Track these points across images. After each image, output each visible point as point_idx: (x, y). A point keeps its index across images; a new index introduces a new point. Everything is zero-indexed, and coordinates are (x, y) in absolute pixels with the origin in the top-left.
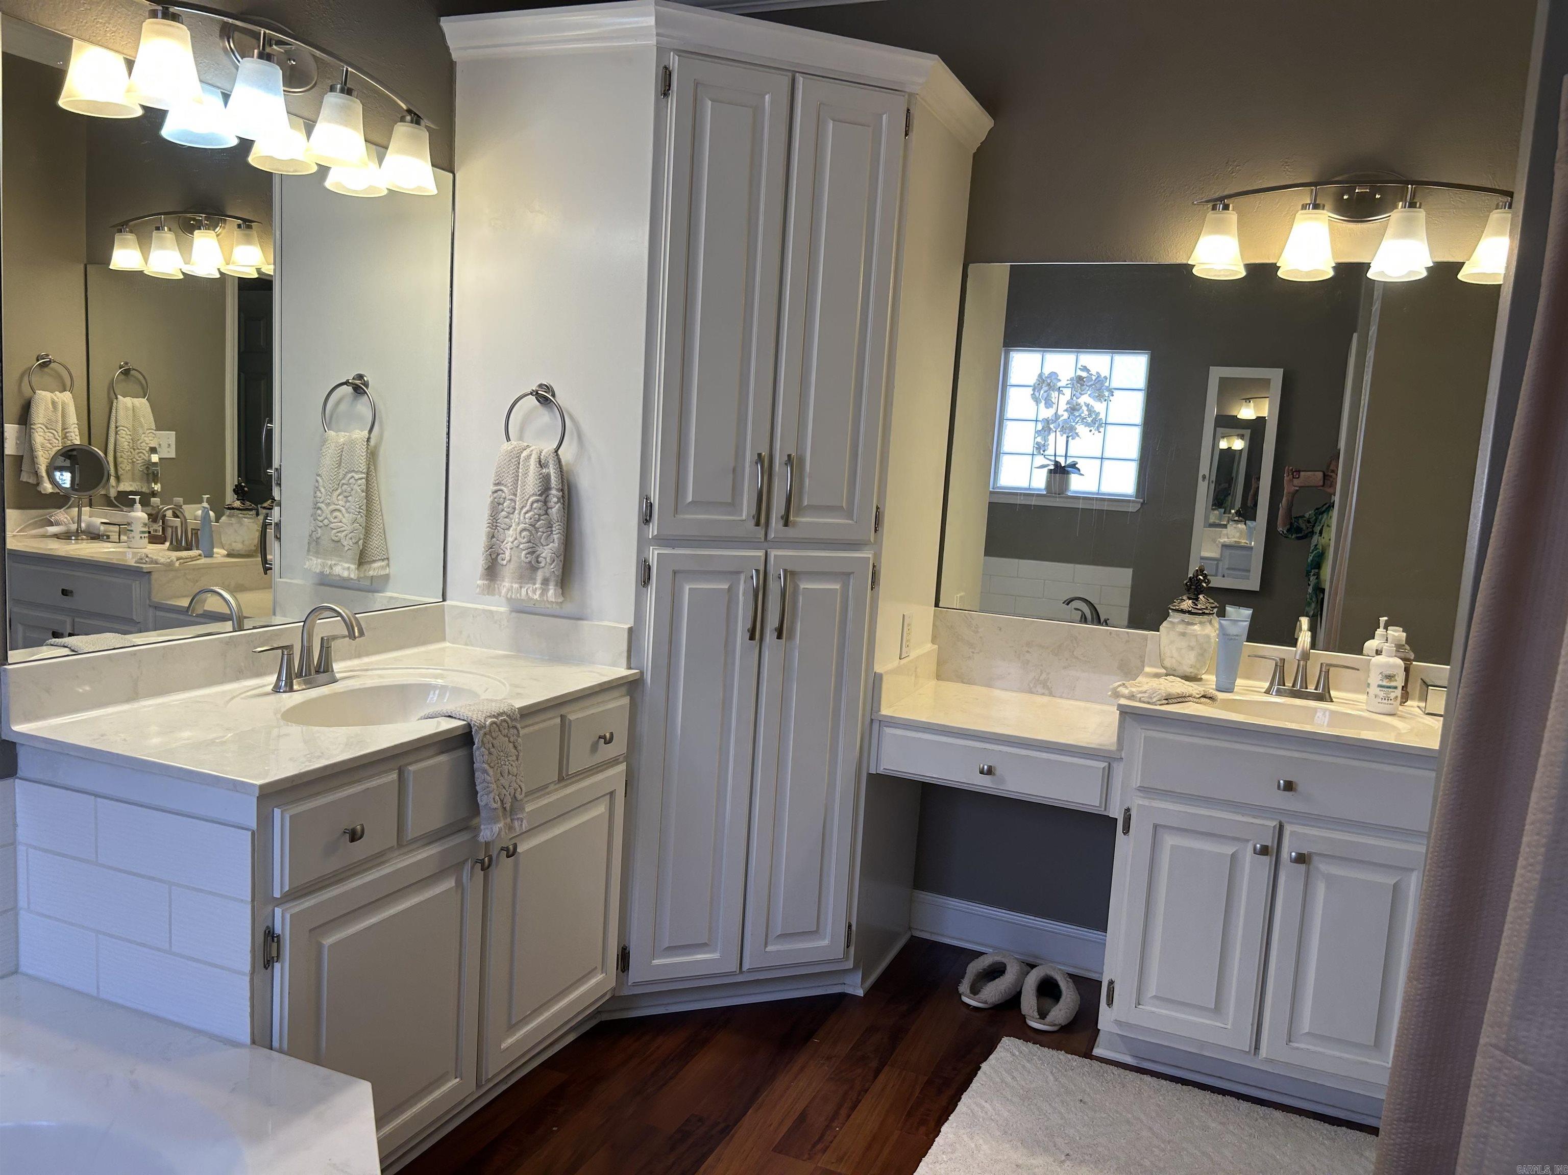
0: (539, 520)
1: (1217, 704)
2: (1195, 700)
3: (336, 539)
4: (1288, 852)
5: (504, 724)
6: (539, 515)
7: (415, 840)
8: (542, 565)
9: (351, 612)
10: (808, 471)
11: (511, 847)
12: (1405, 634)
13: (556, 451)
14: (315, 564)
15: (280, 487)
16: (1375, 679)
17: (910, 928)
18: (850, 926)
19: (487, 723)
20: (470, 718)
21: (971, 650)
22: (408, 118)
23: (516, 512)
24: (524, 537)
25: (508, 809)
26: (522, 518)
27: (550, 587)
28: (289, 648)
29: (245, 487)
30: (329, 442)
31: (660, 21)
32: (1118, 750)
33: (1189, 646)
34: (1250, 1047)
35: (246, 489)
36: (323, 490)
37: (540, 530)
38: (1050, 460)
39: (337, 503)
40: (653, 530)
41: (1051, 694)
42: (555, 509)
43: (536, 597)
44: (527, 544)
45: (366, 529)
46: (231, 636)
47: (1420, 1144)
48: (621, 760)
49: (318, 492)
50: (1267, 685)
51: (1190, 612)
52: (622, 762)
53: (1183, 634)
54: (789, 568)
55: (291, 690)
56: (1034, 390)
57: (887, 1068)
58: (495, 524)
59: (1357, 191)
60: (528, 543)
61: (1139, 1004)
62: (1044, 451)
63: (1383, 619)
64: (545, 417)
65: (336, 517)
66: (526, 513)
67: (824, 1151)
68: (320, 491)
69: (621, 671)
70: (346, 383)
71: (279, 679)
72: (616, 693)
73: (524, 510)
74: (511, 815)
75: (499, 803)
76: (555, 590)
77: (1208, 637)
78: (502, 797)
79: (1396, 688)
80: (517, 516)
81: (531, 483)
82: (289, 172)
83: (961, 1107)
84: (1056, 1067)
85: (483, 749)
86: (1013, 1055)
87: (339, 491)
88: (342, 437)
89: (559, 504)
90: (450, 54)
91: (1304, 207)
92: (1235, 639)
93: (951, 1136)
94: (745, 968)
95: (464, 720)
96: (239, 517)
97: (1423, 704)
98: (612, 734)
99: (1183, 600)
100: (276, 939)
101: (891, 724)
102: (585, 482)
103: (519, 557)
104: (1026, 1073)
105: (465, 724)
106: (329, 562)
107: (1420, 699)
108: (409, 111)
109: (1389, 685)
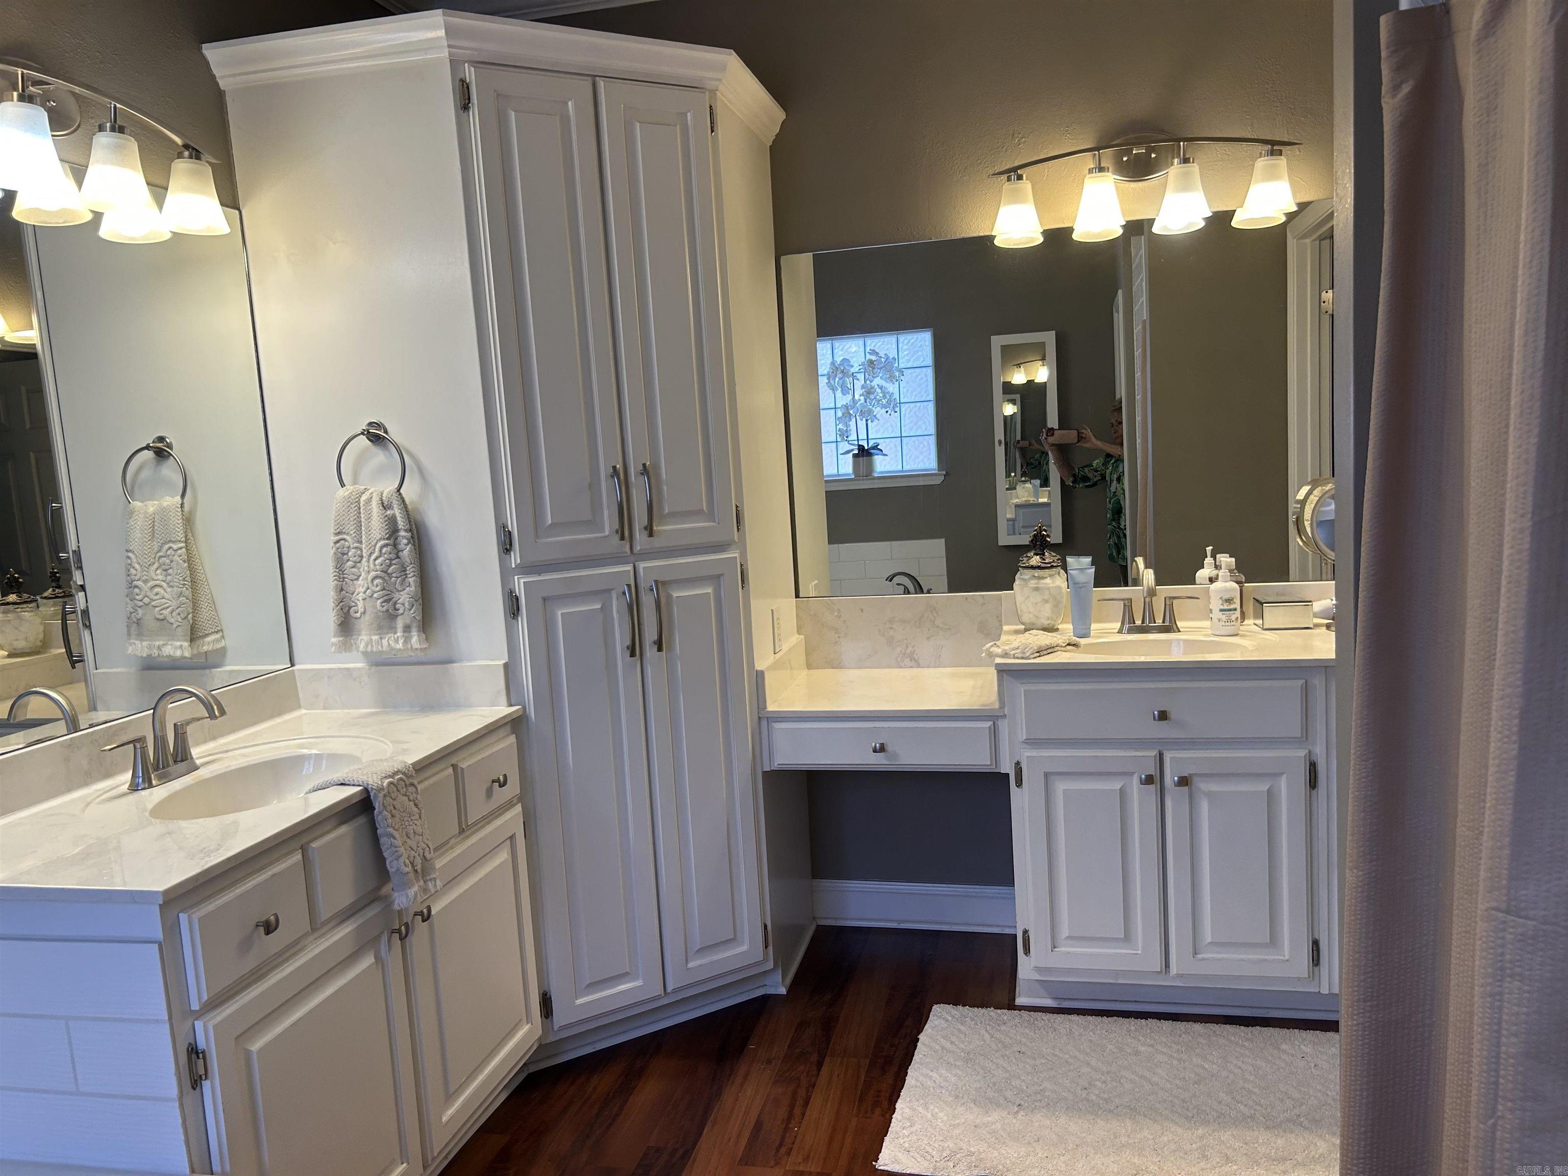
0: (390, 566)
1: (1080, 649)
2: (1062, 649)
3: (161, 617)
4: (1170, 778)
5: (401, 782)
6: (391, 560)
7: (328, 921)
8: (401, 611)
9: (206, 690)
10: (664, 477)
11: (425, 911)
12: (1233, 559)
13: (399, 491)
14: (140, 648)
15: (82, 570)
16: (1216, 604)
17: (814, 918)
18: (766, 927)
19: (385, 784)
20: (365, 782)
21: (837, 635)
22: (186, 153)
23: (364, 560)
24: (377, 586)
25: (419, 870)
26: (372, 566)
27: (413, 634)
28: (141, 740)
29: (18, 578)
30: (136, 513)
31: (450, 31)
32: (1000, 708)
33: (1044, 599)
34: (1161, 968)
35: (21, 580)
36: (137, 567)
37: (393, 575)
38: (853, 444)
39: (156, 578)
40: (515, 559)
41: (919, 666)
42: (407, 552)
43: (400, 645)
44: (381, 592)
45: (193, 602)
46: (71, 738)
47: (1380, 1020)
48: (515, 801)
49: (131, 570)
50: (1119, 625)
51: (1039, 568)
52: (516, 804)
53: (1037, 589)
54: (661, 579)
55: (151, 786)
56: (829, 379)
57: (827, 1059)
58: (342, 576)
59: (1134, 152)
60: (382, 590)
61: (1055, 947)
62: (847, 437)
63: (1209, 549)
64: (379, 456)
65: (157, 594)
66: (375, 560)
67: (789, 1153)
68: (134, 568)
69: (503, 710)
70: (147, 447)
71: (134, 776)
72: (501, 733)
73: (373, 557)
74: (423, 878)
75: (410, 866)
76: (419, 635)
77: (1059, 588)
78: (412, 859)
79: (1235, 610)
80: (366, 564)
81: (376, 527)
82: (59, 223)
83: (910, 1080)
84: (989, 1025)
85: (385, 813)
86: (947, 1021)
87: (156, 565)
88: (151, 507)
89: (410, 545)
90: (217, 84)
91: (1090, 171)
92: (1085, 587)
93: (907, 1110)
94: (669, 990)
95: (359, 786)
96: (18, 612)
97: (1259, 622)
98: (505, 776)
99: (1030, 558)
100: (201, 1055)
101: (779, 719)
102: (433, 519)
103: (375, 607)
104: (962, 1036)
105: (361, 790)
106: (157, 643)
107: (1256, 617)
108: (186, 146)
109: (1228, 608)
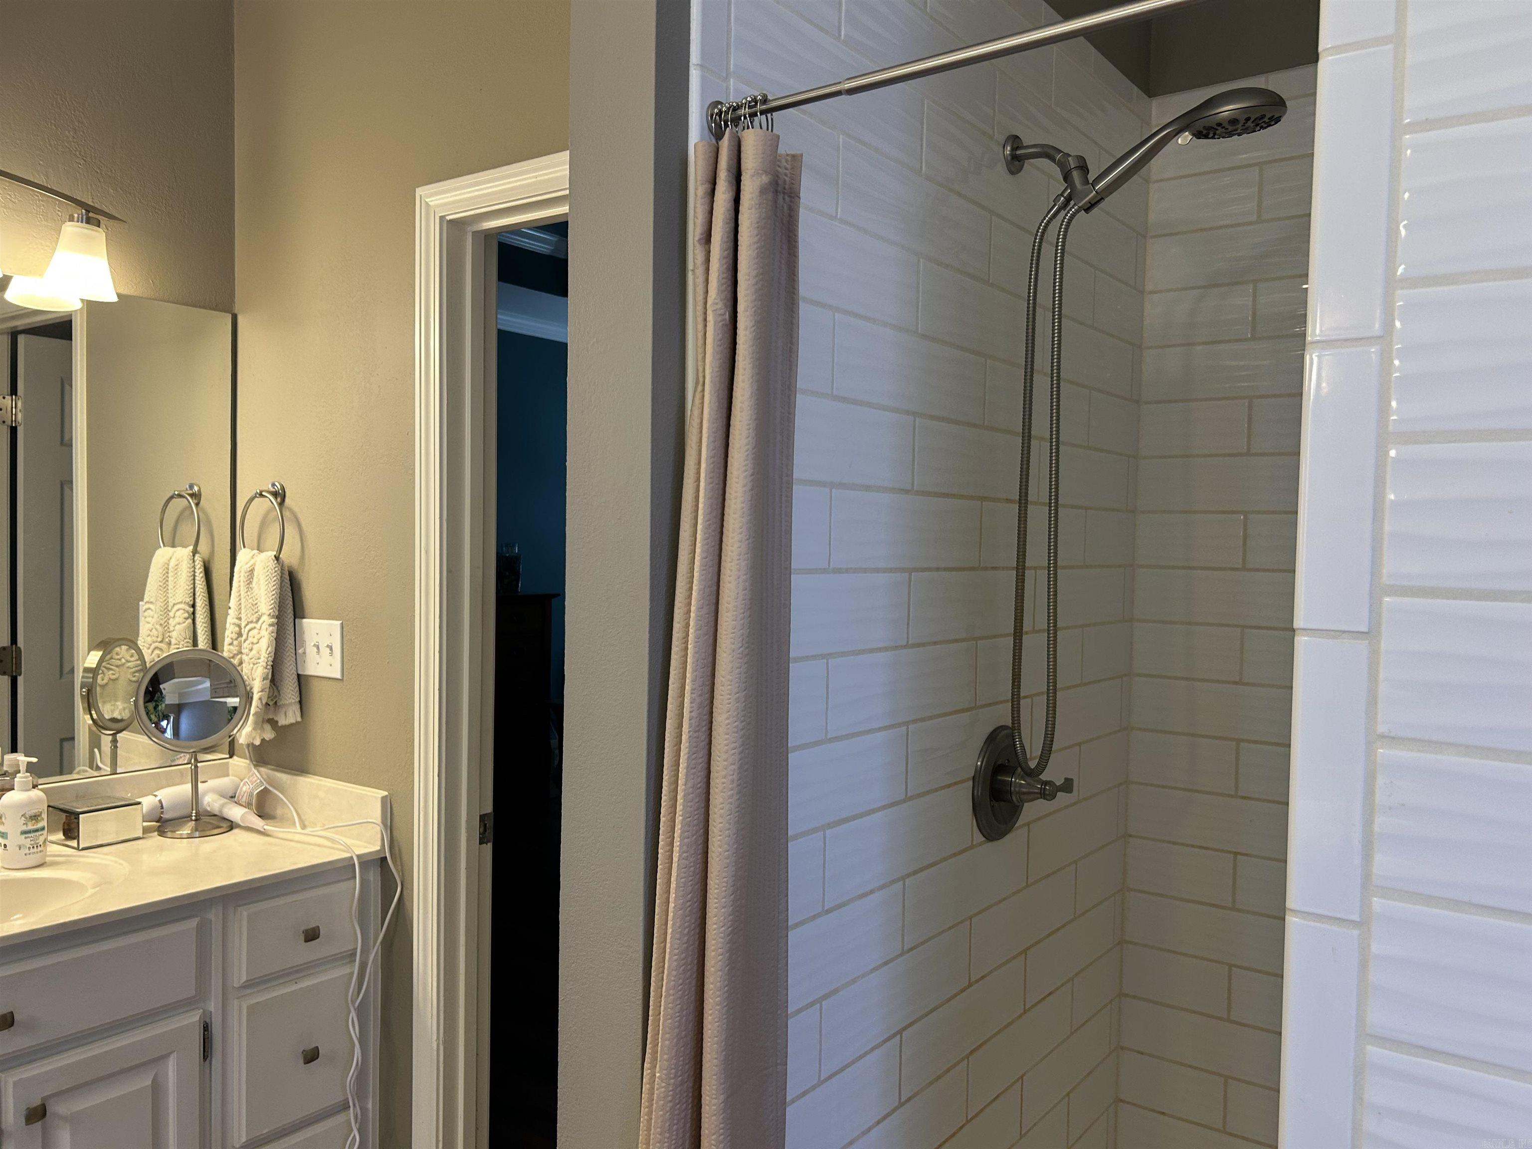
16: (14, 825)
79: (43, 829)
109: (35, 827)
